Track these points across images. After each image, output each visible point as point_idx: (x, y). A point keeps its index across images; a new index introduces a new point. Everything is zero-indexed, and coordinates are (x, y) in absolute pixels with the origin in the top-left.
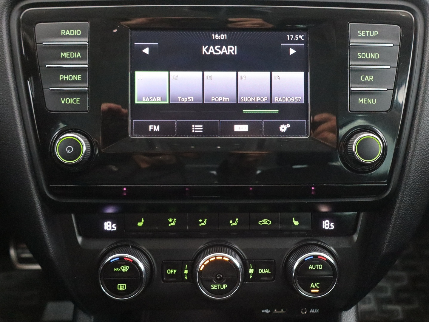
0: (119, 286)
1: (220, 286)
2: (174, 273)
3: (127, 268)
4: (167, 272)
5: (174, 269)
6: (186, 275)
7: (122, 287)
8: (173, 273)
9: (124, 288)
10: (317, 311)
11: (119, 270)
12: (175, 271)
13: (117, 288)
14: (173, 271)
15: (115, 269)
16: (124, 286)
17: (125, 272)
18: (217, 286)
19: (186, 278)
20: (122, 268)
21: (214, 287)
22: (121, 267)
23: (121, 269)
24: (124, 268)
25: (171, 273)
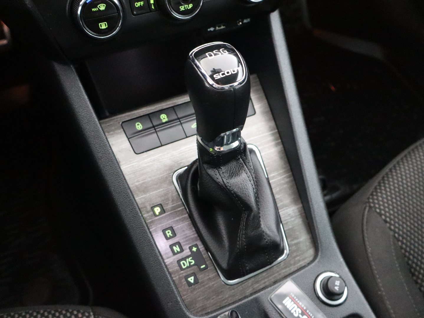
0: (101, 25)
1: (187, 7)
2: (142, 5)
3: (104, 5)
4: (135, 6)
5: (141, 1)
6: (152, 5)
7: (103, 26)
8: (140, 5)
9: (106, 26)
10: (249, 20)
11: (96, 9)
12: (142, 3)
13: (99, 27)
14: (141, 3)
15: (93, 10)
16: (105, 24)
17: (103, 11)
18: (185, 7)
19: (153, 7)
20: (100, 7)
21: (182, 8)
22: (98, 6)
23: (98, 9)
24: (100, 6)
25: (139, 6)
